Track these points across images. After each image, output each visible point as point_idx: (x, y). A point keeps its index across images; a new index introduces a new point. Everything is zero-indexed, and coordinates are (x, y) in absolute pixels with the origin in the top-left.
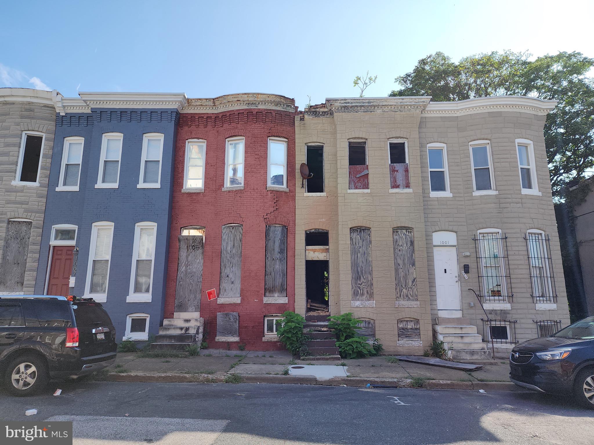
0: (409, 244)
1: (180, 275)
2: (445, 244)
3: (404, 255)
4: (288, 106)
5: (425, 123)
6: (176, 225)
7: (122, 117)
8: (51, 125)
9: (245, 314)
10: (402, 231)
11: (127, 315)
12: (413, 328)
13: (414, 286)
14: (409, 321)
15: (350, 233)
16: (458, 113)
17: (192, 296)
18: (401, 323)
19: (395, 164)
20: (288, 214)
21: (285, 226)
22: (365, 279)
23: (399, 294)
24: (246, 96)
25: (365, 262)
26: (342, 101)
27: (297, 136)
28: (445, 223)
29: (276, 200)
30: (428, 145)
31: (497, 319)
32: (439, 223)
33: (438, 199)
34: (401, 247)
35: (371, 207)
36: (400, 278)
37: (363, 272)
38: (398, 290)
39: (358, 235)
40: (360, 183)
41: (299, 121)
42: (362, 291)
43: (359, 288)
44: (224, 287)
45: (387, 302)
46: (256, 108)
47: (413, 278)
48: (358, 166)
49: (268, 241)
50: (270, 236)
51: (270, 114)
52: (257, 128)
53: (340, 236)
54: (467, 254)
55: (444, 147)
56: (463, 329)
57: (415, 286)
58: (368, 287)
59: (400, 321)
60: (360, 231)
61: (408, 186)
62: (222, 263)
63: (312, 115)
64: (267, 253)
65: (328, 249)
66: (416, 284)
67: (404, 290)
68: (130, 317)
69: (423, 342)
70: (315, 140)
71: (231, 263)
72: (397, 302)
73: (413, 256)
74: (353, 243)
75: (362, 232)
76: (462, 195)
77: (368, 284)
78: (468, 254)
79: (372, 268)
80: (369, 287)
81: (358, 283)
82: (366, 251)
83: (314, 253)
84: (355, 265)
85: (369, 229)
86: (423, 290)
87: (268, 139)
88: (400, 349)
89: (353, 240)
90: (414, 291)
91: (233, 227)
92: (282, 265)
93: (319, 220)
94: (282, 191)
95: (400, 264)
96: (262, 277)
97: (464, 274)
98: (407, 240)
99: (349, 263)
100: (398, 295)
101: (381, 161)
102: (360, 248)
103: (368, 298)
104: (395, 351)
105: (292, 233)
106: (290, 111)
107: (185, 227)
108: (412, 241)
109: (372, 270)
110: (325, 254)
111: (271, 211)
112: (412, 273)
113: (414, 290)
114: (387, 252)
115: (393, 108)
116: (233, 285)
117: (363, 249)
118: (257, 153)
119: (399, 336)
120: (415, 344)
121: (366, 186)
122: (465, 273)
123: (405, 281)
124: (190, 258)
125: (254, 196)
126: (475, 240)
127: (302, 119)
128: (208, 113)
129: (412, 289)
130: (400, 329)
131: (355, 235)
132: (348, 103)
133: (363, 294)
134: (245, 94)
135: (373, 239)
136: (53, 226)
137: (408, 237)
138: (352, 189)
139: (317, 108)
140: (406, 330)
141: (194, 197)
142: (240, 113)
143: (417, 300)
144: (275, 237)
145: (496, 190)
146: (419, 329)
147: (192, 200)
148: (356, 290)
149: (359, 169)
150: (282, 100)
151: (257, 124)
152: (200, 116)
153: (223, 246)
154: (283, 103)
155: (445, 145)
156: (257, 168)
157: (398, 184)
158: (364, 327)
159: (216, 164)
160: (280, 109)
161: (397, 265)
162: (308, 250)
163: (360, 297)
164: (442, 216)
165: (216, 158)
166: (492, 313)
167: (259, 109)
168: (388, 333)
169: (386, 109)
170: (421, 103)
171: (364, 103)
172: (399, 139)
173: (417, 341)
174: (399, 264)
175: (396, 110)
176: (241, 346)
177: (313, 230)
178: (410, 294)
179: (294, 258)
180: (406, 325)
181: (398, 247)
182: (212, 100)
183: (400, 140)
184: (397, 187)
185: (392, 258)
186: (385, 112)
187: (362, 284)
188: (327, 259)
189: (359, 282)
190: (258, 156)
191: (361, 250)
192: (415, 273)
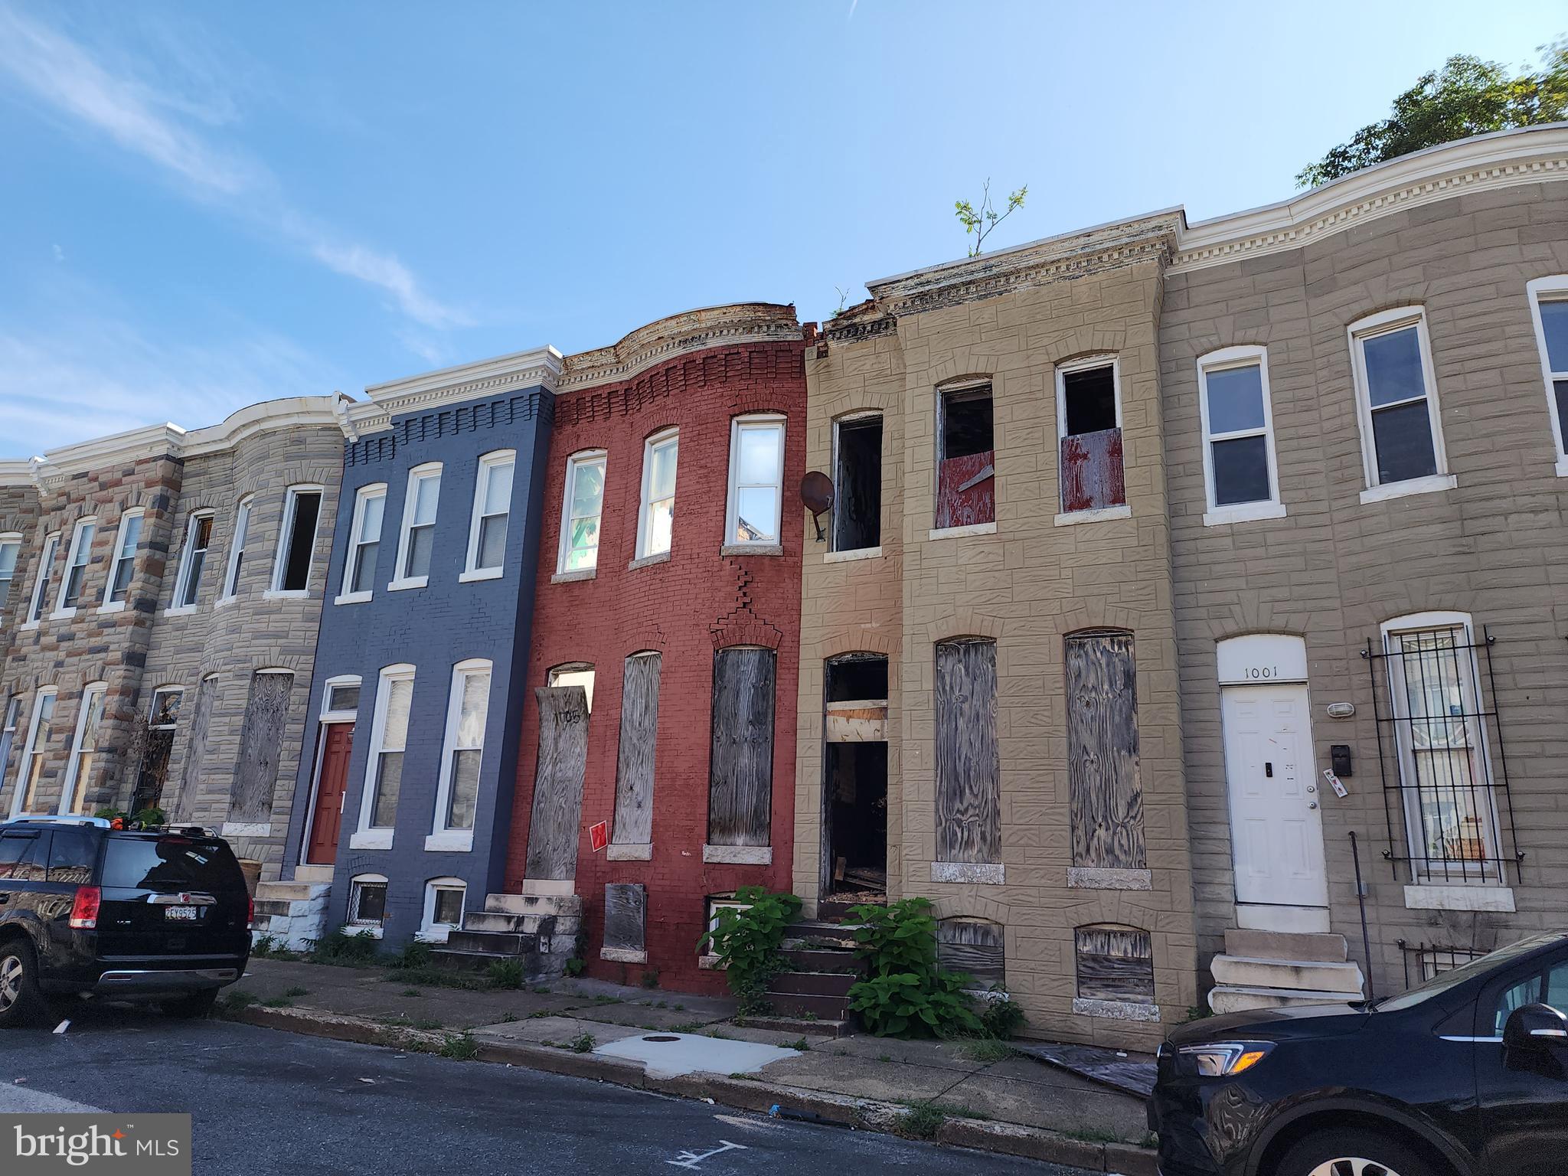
0: (1118, 682)
1: (542, 786)
2: (1261, 679)
3: (1103, 720)
4: (780, 326)
5: (1185, 294)
6: (538, 663)
7: (443, 426)
8: (334, 467)
9: (659, 889)
10: (1098, 642)
11: (427, 882)
12: (1131, 959)
13: (1134, 818)
14: (1115, 933)
15: (937, 657)
16: (1302, 235)
17: (562, 840)
18: (1088, 940)
19: (1078, 436)
20: (780, 615)
21: (770, 650)
22: (976, 796)
23: (1083, 844)
24: (673, 322)
25: (978, 745)
26: (911, 283)
27: (811, 402)
28: (1258, 607)
29: (743, 579)
30: (1203, 360)
31: (1458, 946)
32: (1236, 609)
33: (1233, 531)
34: (1093, 694)
35: (996, 574)
36: (1087, 794)
37: (972, 773)
38: (1080, 832)
39: (960, 661)
40: (967, 508)
41: (813, 362)
42: (966, 834)
43: (959, 823)
44: (622, 817)
45: (1041, 869)
46: (703, 347)
47: (1130, 794)
48: (965, 458)
49: (720, 692)
50: (726, 679)
51: (736, 357)
52: (706, 399)
53: (905, 669)
54: (1341, 709)
55: (1259, 357)
56: (1305, 975)
57: (1137, 820)
58: (985, 820)
59: (1084, 931)
60: (967, 652)
61: (1118, 499)
62: (621, 755)
63: (846, 337)
64: (716, 725)
65: (885, 709)
66: (1141, 812)
67: (1101, 832)
68: (433, 886)
69: (1161, 1007)
70: (856, 404)
71: (639, 753)
72: (1074, 871)
73: (1132, 719)
74: (944, 689)
75: (972, 654)
76: (1323, 507)
77: (985, 813)
78: (1344, 707)
79: (998, 762)
80: (989, 821)
81: (956, 808)
82: (981, 711)
83: (848, 720)
84: (946, 752)
85: (990, 642)
86: (1162, 833)
87: (734, 423)
88: (1084, 1026)
89: (943, 678)
90: (1135, 836)
91: (645, 660)
92: (759, 755)
93: (862, 625)
94: (763, 556)
95: (1088, 747)
96: (702, 790)
97: (1331, 776)
98: (1112, 671)
99: (930, 746)
100: (1082, 848)
101: (1031, 432)
102: (963, 702)
103: (985, 856)
104: (1066, 1029)
105: (789, 669)
106: (790, 338)
107: (557, 668)
108: (1128, 671)
109: (998, 769)
110: (876, 724)
111: (728, 611)
112: (1130, 777)
113: (1135, 833)
114: (1044, 710)
115: (1064, 267)
116: (639, 812)
117: (974, 702)
118: (703, 462)
119: (1081, 980)
120: (1134, 1012)
121: (987, 514)
122: (1335, 778)
123: (1105, 801)
124: (561, 744)
125: (690, 576)
126: (1372, 657)
127: (823, 354)
128: (611, 384)
129: (1125, 827)
130: (1084, 959)
131: (948, 664)
132: (928, 282)
133: (968, 844)
134: (671, 318)
135: (1001, 672)
136: (327, 681)
137: (1117, 660)
138: (943, 527)
139: (855, 316)
140: (1106, 964)
141: (576, 592)
142: (668, 369)
143: (1142, 865)
144: (739, 681)
145: (1451, 474)
146: (1149, 962)
147: (571, 599)
148: (949, 829)
149: (969, 468)
150: (760, 314)
151: (706, 388)
152: (594, 394)
153: (625, 710)
154: (765, 320)
155: (1261, 351)
156: (701, 501)
157: (1087, 494)
158: (971, 946)
159: (624, 506)
160: (761, 340)
161: (1079, 751)
162: (833, 713)
163: (962, 851)
164: (1247, 584)
165: (624, 490)
166: (1440, 921)
167: (710, 349)
168: (1043, 968)
169: (1043, 275)
170: (1151, 235)
171: (972, 272)
172: (1094, 358)
173: (1143, 1002)
174: (1084, 747)
175: (1077, 273)
176: (649, 976)
177: (849, 656)
178: (1121, 846)
179: (794, 738)
180: (1106, 948)
181: (1082, 694)
182: (612, 351)
183: (1097, 359)
184: (1084, 504)
185: (1059, 728)
186: (1044, 284)
187: (966, 810)
188: (882, 737)
189: (957, 805)
190: (706, 471)
191: (966, 706)
192: (1137, 777)
